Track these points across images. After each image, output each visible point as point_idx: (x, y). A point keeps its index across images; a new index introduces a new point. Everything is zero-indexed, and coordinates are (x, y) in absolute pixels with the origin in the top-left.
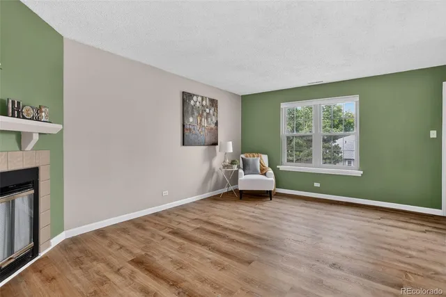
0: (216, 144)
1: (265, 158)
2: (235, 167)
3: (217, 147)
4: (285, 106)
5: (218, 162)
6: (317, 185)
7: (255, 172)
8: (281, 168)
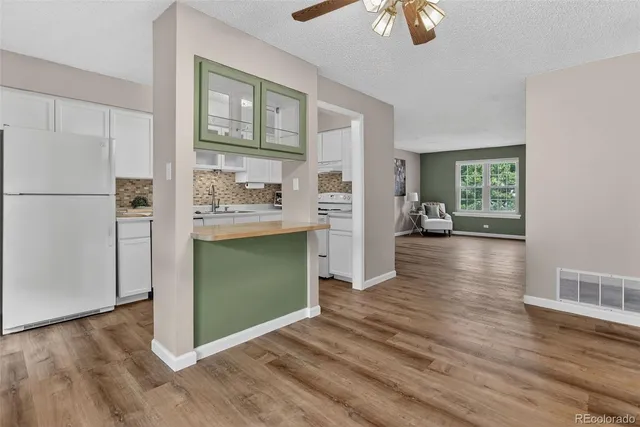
0: (404, 195)
1: (443, 206)
2: (421, 213)
3: (405, 197)
4: (459, 165)
5: (406, 208)
6: (486, 226)
7: (436, 217)
8: (456, 214)
